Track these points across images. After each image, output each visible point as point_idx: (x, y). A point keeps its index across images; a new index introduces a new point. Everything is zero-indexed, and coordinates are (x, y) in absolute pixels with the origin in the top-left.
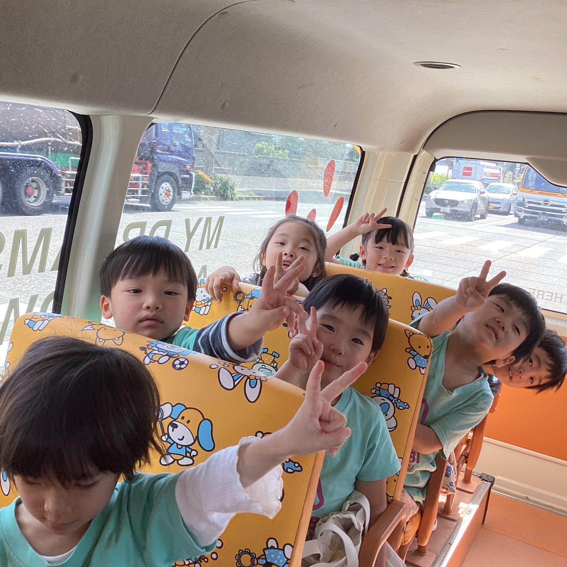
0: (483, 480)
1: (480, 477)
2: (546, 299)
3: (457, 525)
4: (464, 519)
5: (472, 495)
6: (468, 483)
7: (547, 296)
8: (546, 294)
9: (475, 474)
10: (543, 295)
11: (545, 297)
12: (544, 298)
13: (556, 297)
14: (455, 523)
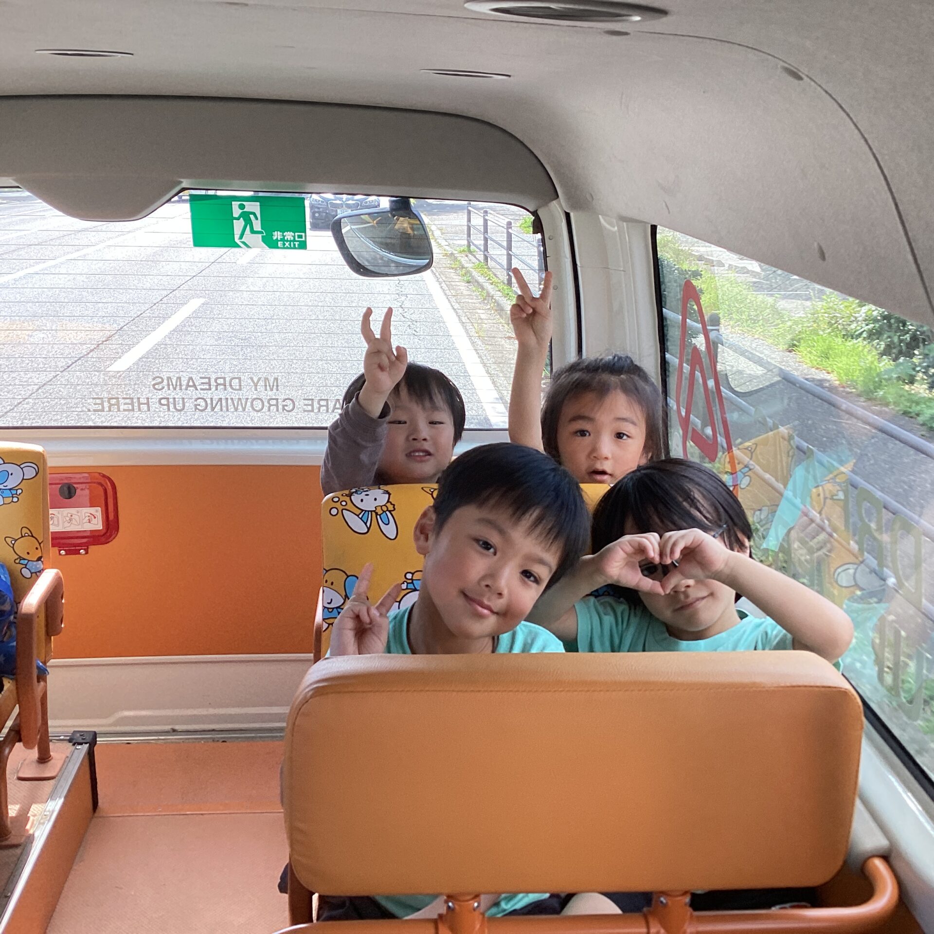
0: (74, 745)
1: (70, 741)
2: (125, 410)
3: (22, 853)
4: (36, 835)
5: (52, 782)
6: (47, 762)
7: (125, 404)
8: (122, 401)
9: (62, 737)
10: (118, 404)
11: (122, 407)
12: (121, 409)
13: (140, 404)
14: (18, 851)
